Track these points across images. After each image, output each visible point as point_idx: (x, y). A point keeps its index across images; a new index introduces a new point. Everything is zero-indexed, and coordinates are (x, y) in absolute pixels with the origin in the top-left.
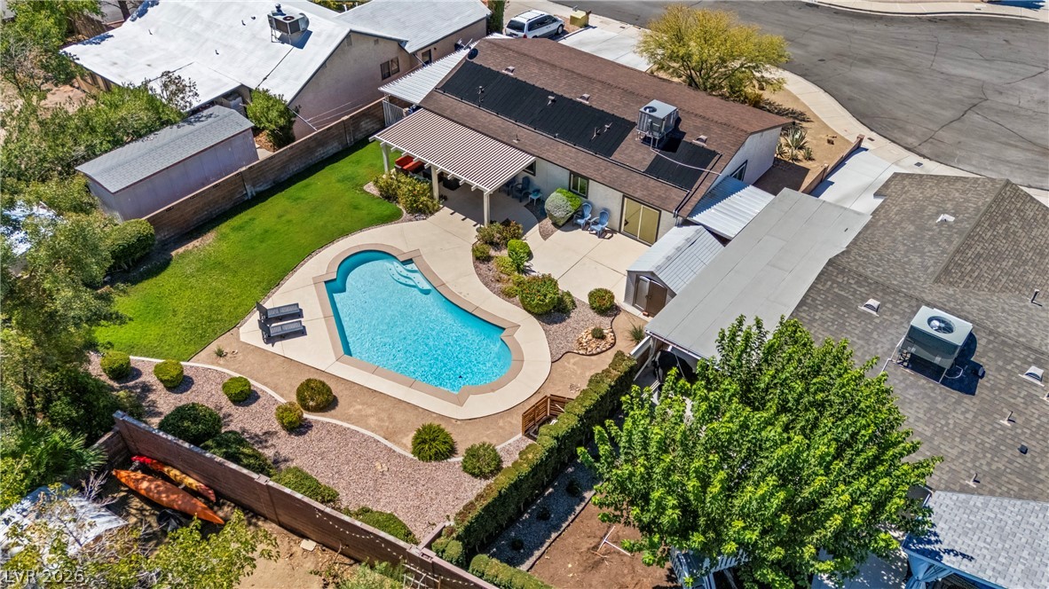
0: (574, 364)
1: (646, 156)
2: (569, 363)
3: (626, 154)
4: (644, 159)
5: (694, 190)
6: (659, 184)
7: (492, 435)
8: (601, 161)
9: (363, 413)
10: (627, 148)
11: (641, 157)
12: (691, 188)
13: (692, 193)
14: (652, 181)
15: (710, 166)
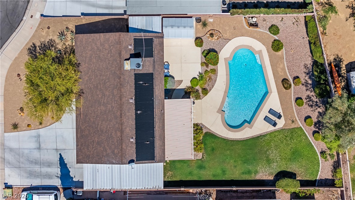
0: (227, 34)
1: (146, 61)
2: (227, 36)
3: (149, 69)
4: (148, 61)
5: (152, 37)
6: (155, 50)
7: (264, 36)
8: (156, 75)
9: (281, 70)
10: (147, 70)
11: (147, 63)
12: (152, 38)
13: (153, 37)
14: (155, 52)
15: (141, 38)
